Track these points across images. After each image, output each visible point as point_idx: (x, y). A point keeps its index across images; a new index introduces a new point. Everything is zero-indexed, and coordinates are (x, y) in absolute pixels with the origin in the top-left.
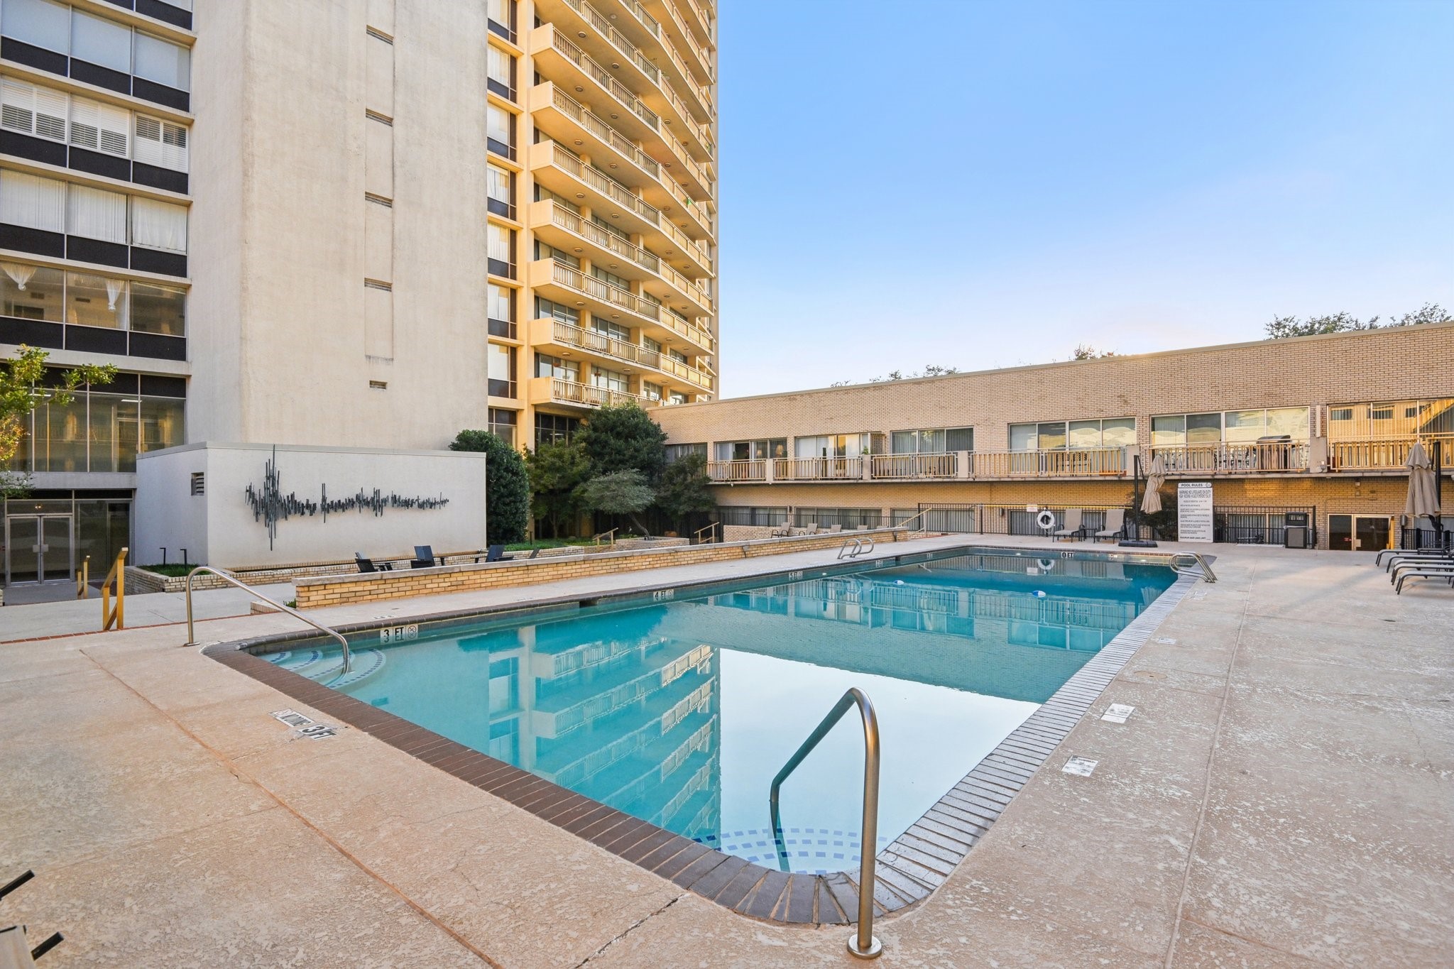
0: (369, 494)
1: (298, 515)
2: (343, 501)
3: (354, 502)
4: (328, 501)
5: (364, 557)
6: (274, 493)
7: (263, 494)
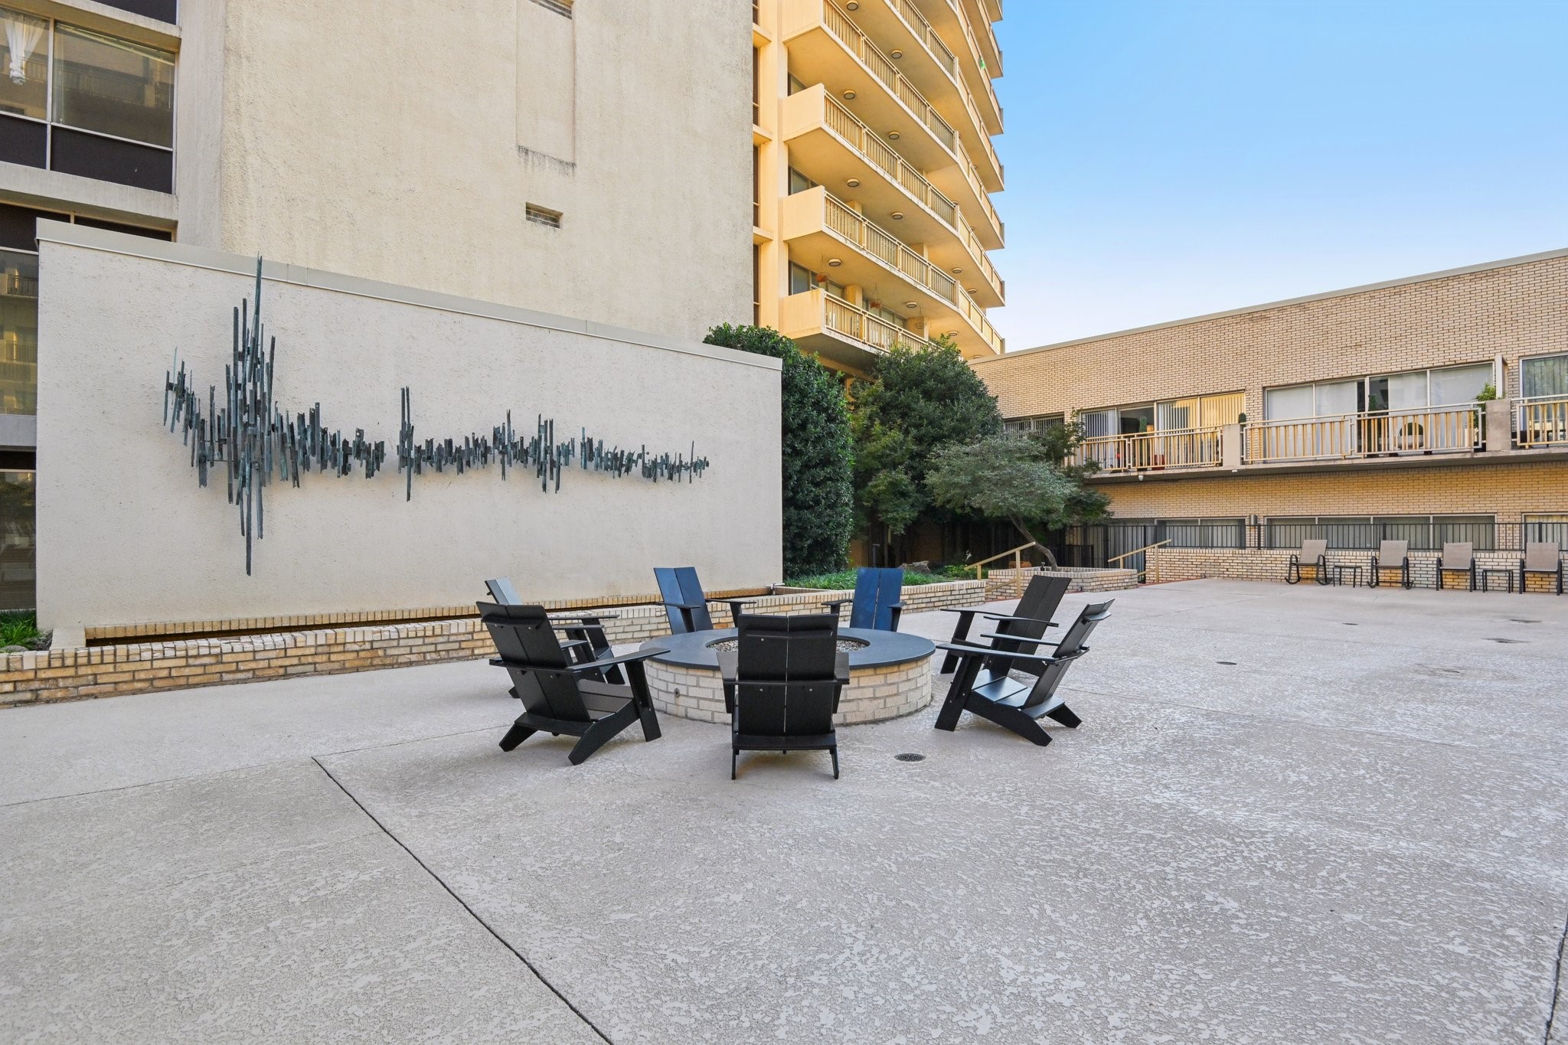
0: (525, 430)
1: (331, 472)
2: (458, 442)
3: (487, 449)
4: (419, 440)
5: (516, 597)
6: (256, 403)
7: (222, 401)
